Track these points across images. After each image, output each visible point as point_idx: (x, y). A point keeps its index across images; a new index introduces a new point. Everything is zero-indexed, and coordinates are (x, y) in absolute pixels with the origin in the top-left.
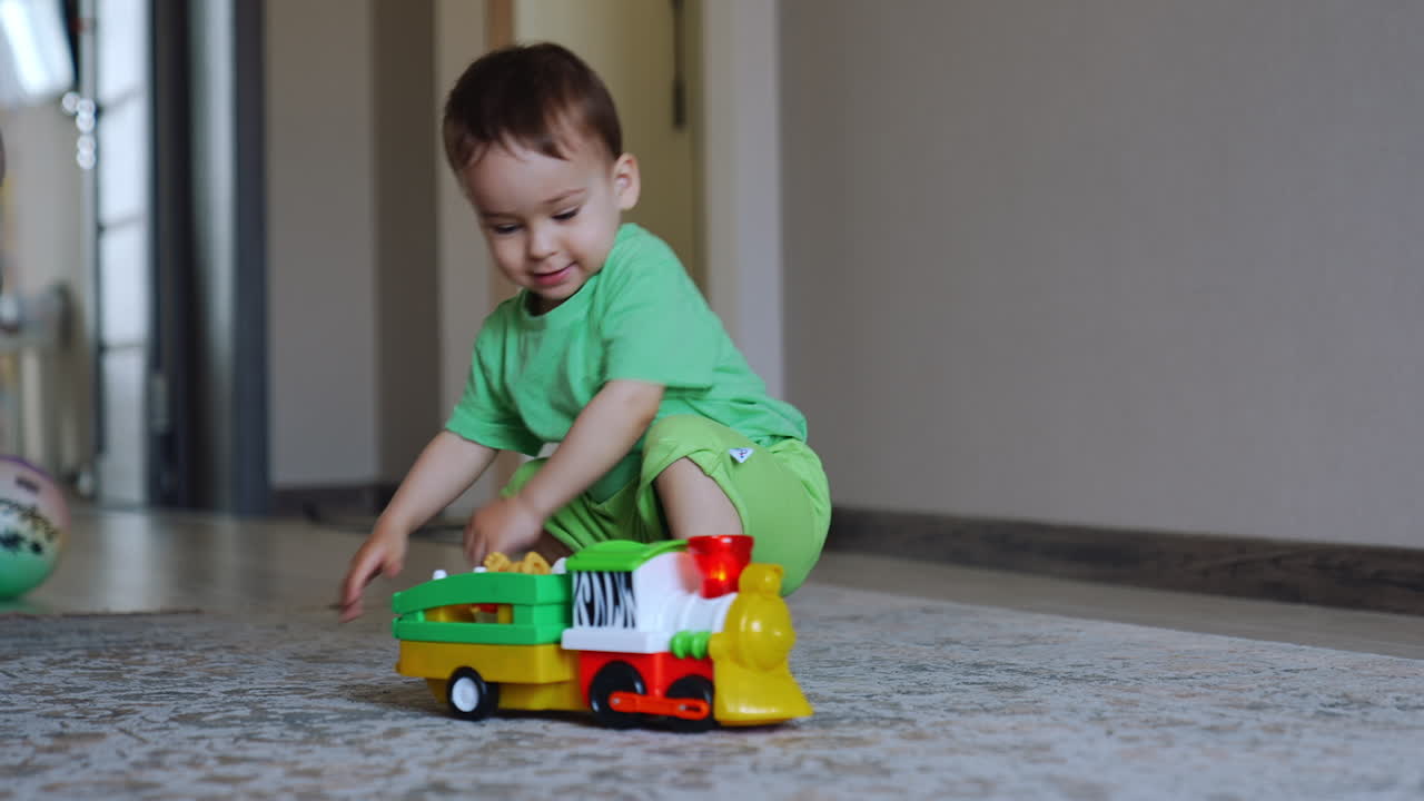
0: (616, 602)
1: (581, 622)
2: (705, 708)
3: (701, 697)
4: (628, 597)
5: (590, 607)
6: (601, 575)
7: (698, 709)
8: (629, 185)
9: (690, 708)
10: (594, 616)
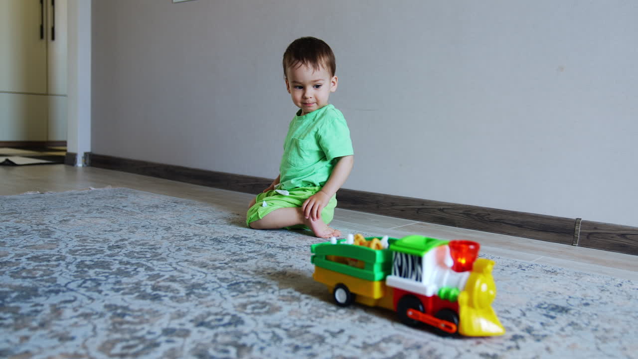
0: (413, 269)
1: (395, 274)
2: (454, 327)
3: (453, 322)
4: (419, 269)
5: (400, 268)
6: (406, 256)
7: (451, 328)
8: (334, 85)
9: (447, 326)
10: (403, 274)
